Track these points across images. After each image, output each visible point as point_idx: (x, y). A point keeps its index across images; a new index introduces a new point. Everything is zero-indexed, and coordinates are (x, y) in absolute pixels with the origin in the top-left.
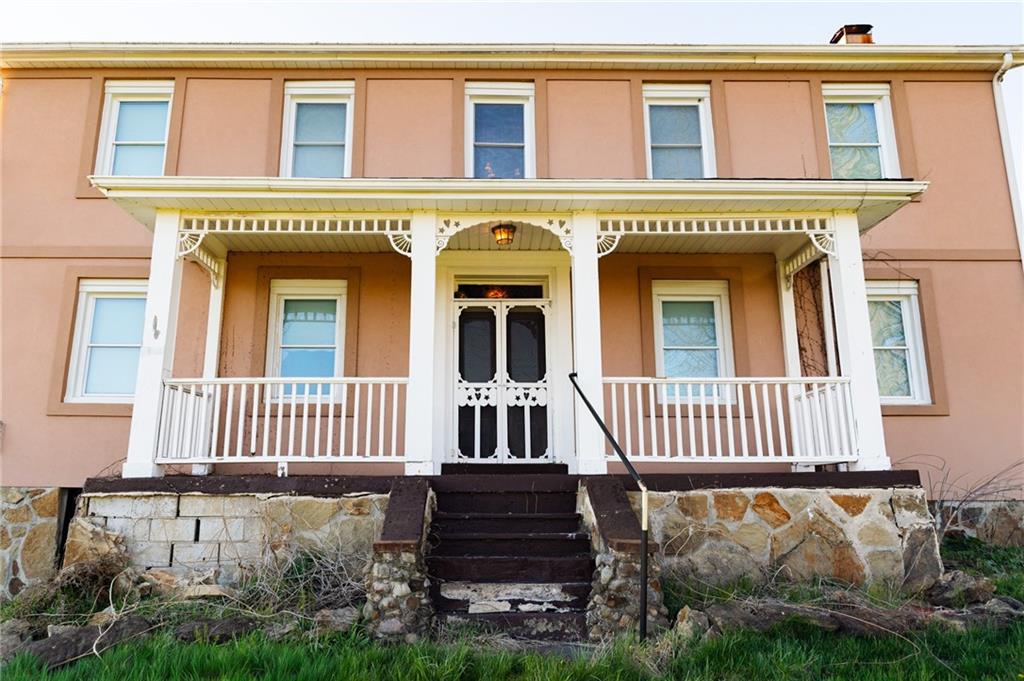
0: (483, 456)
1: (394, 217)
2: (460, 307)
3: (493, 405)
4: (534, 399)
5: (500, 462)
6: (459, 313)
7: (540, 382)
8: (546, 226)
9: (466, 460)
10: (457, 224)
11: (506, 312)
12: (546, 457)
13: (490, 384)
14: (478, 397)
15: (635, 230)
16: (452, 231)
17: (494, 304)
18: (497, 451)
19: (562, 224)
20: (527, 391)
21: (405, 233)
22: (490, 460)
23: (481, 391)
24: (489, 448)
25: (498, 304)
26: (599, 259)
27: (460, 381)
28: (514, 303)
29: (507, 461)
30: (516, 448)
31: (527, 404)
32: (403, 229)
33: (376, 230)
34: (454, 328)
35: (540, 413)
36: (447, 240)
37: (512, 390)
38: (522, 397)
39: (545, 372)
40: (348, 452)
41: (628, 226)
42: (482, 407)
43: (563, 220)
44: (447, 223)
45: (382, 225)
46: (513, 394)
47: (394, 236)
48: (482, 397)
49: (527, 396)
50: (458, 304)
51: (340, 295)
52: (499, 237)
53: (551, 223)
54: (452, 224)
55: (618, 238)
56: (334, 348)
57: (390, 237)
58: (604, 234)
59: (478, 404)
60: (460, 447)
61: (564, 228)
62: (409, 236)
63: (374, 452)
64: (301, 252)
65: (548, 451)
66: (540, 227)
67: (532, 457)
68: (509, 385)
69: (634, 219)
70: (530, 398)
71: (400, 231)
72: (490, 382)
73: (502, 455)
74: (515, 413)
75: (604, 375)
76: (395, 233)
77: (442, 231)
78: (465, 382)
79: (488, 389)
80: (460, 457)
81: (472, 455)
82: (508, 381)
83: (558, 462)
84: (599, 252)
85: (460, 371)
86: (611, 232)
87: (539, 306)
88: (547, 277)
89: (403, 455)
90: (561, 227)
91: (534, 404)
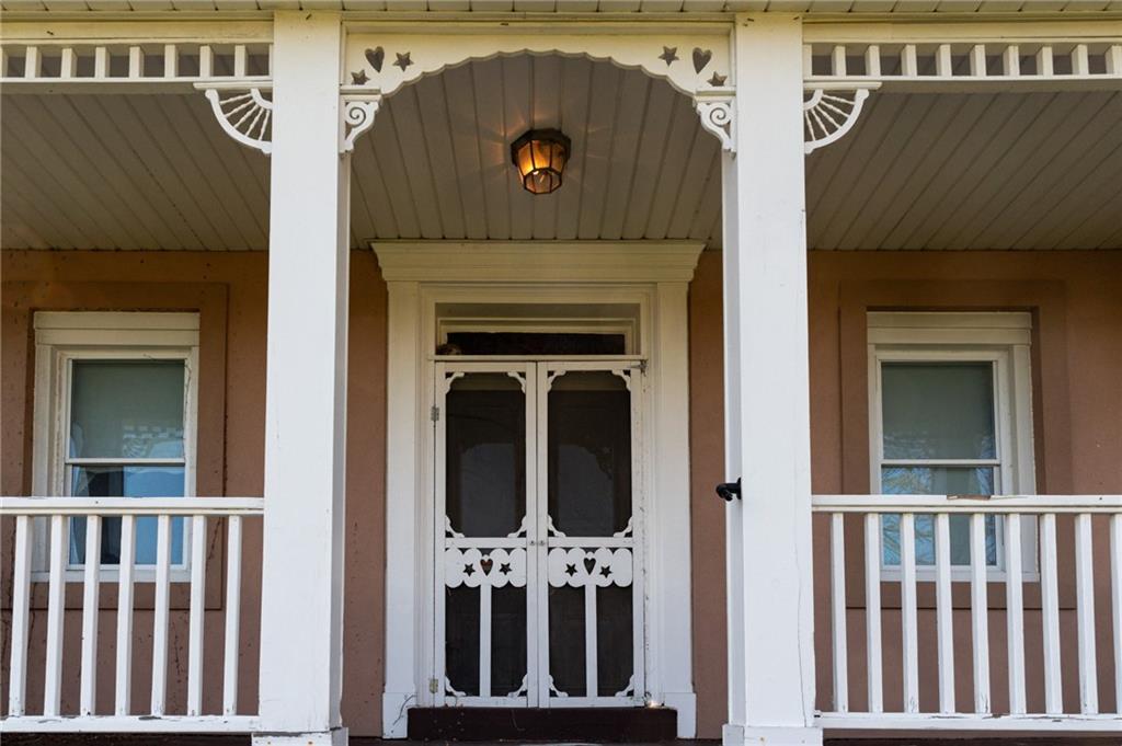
0: (496, 691)
1: (222, 37)
2: (449, 375)
3: (517, 583)
4: (606, 572)
5: (532, 704)
6: (445, 386)
7: (619, 536)
8: (655, 66)
9: (463, 700)
10: (404, 62)
11: (546, 385)
12: (631, 694)
13: (512, 539)
14: (487, 566)
15: (910, 72)
16: (389, 80)
17: (521, 367)
18: (528, 682)
19: (700, 61)
20: (590, 556)
21: (254, 84)
22: (512, 701)
23: (493, 556)
24: (510, 674)
25: (529, 368)
26: (807, 158)
27: (449, 535)
28: (564, 365)
29: (546, 702)
30: (567, 674)
31: (591, 582)
32: (249, 72)
33: (170, 75)
34: (435, 417)
35: (617, 601)
36: (374, 107)
37: (558, 553)
38: (580, 567)
39: (630, 514)
40: (105, 706)
41: (892, 63)
42: (494, 589)
43: (704, 49)
44: (376, 59)
45: (188, 64)
46: (560, 560)
47: (223, 94)
48: (496, 567)
49: (590, 564)
50: (442, 368)
51: (188, 348)
52: (528, 168)
53: (669, 56)
54: (389, 60)
55: (862, 96)
56: (183, 465)
57: (212, 96)
58: (822, 84)
59: (485, 583)
60: (449, 673)
61: (708, 71)
62: (268, 95)
63: (176, 705)
64: (97, 250)
65: (636, 682)
66: (638, 70)
67: (600, 694)
68: (552, 542)
69: (911, 40)
70: (597, 569)
71: (240, 78)
72: (513, 536)
73: (538, 689)
74: (565, 601)
75: (815, 491)
76: (225, 82)
77: (360, 79)
78: (458, 536)
79: (509, 551)
80: (448, 694)
81: (474, 690)
82: (551, 534)
83: (653, 704)
84: (808, 138)
85: (449, 512)
86: (840, 77)
87: (618, 372)
88: (635, 309)
89: (255, 712)
90: (698, 70)
91: (605, 582)
